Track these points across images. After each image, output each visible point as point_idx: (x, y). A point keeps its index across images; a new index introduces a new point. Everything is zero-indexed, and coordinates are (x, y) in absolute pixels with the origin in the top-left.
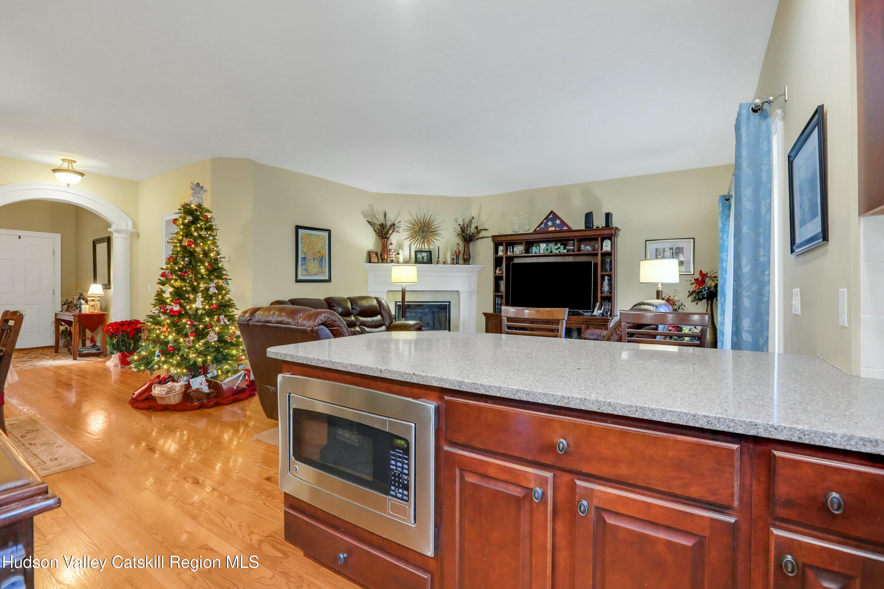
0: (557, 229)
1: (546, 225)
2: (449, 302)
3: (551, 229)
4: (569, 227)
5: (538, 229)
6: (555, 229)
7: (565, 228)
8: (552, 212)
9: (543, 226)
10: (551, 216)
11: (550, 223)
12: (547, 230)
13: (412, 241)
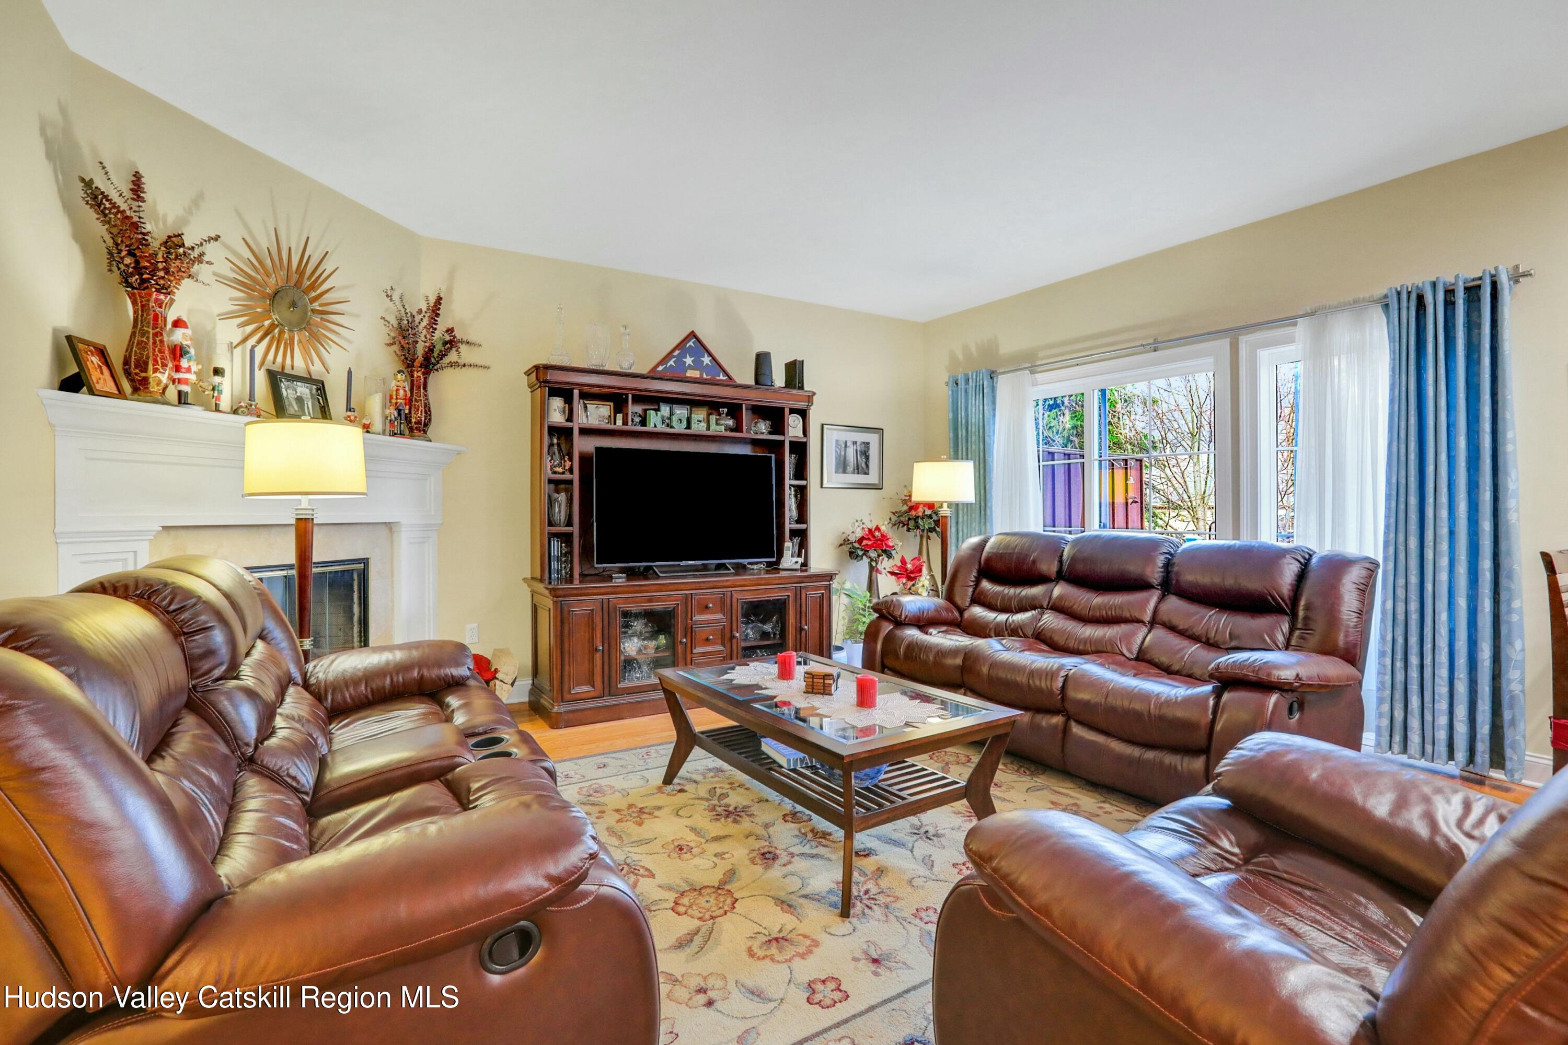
0: (705, 376)
1: (680, 360)
2: (365, 562)
3: (690, 374)
4: (730, 378)
5: (660, 368)
6: (701, 375)
7: (722, 377)
8: (693, 335)
9: (672, 362)
10: (691, 343)
11: (689, 360)
12: (681, 375)
13: (249, 329)
